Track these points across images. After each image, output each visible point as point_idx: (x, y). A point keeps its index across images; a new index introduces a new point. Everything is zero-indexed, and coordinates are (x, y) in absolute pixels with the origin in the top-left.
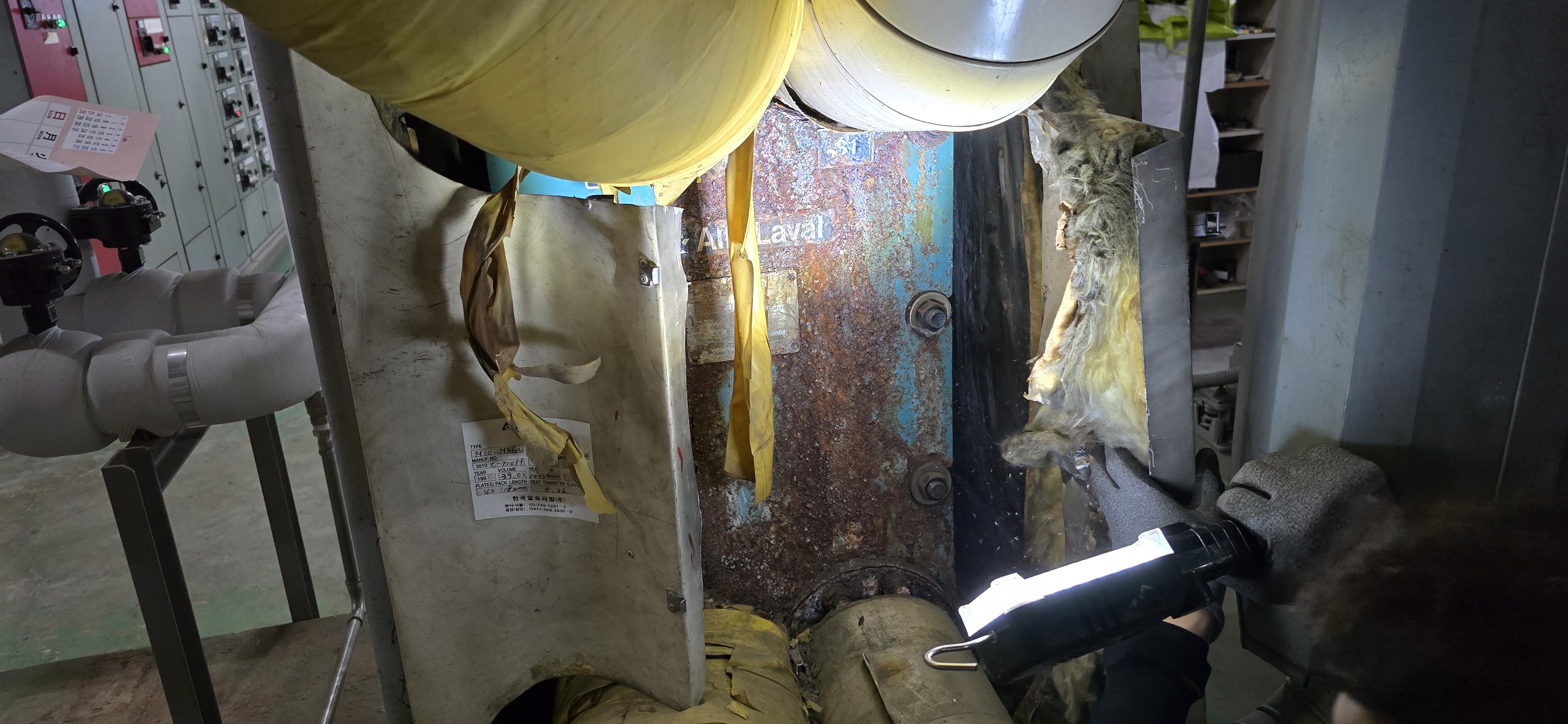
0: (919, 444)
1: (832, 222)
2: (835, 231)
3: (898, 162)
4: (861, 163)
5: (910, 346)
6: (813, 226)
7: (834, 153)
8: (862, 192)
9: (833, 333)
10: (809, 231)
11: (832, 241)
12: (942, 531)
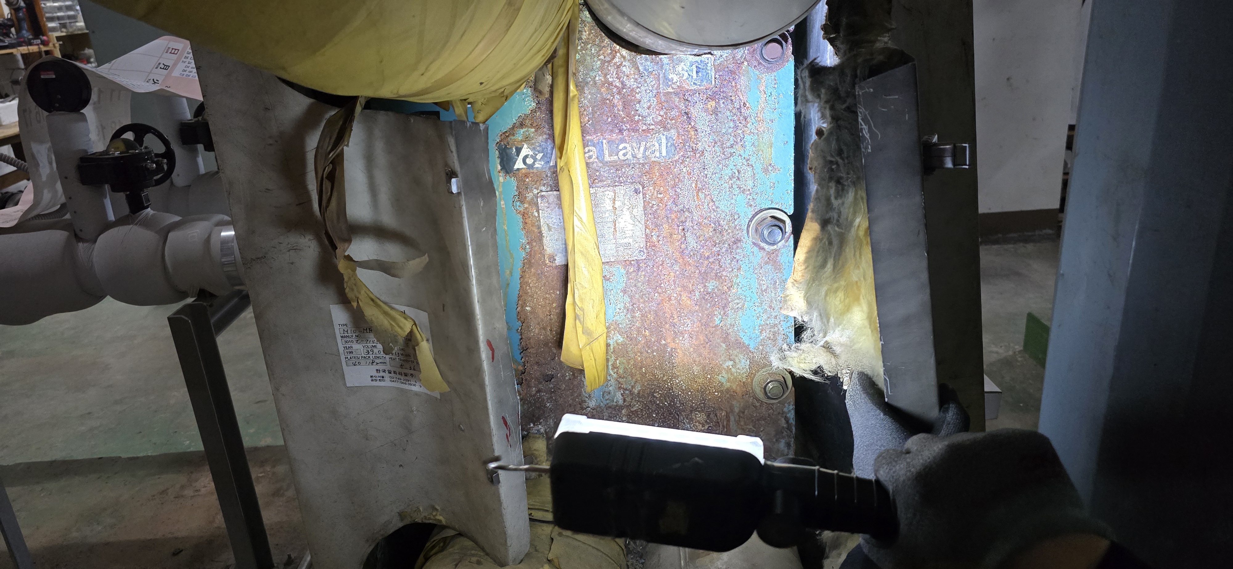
0: (761, 347)
1: (675, 141)
2: (678, 150)
3: (739, 87)
4: (702, 87)
5: (752, 258)
6: (657, 145)
7: (676, 78)
8: (704, 114)
9: (677, 244)
10: (653, 149)
11: (675, 159)
12: (783, 427)
